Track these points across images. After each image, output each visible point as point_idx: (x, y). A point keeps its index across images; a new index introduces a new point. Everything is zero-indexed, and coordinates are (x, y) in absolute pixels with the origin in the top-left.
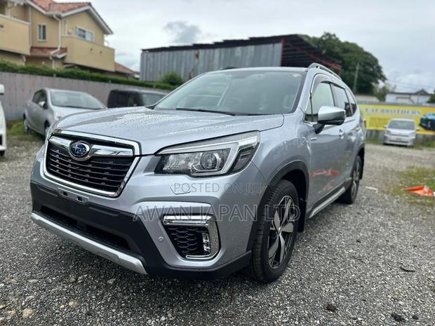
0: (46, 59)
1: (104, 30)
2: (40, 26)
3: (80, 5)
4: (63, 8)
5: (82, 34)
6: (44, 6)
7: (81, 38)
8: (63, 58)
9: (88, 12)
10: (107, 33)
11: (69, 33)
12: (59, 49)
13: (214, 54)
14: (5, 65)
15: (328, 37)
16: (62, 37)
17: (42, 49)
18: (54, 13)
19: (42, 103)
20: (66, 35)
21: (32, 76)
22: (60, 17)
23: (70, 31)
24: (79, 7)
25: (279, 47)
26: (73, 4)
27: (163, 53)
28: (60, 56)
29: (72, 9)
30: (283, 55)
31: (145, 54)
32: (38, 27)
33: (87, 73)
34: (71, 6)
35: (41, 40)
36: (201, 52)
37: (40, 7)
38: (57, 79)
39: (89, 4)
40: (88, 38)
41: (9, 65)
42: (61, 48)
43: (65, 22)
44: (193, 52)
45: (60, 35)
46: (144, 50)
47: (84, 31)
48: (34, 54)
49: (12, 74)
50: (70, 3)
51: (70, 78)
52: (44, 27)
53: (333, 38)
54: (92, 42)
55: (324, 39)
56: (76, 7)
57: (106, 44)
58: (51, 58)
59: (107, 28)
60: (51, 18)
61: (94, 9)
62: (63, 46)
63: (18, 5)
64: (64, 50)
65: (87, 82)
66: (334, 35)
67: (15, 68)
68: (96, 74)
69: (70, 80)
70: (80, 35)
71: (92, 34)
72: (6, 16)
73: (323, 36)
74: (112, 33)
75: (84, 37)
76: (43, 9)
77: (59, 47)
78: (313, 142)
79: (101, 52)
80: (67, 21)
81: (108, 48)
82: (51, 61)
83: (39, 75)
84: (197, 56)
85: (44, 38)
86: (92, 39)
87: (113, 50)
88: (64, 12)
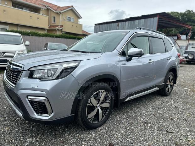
0: (55, 30)
1: (78, 17)
2: (53, 17)
3: (68, 7)
4: (62, 9)
5: (69, 19)
6: (55, 9)
7: (69, 21)
8: (61, 30)
9: (72, 10)
10: (80, 18)
11: (64, 19)
12: (60, 26)
13: (125, 24)
14: (37, 34)
15: (188, 12)
16: (61, 21)
17: (54, 26)
18: (58, 11)
19: (45, 48)
20: (63, 20)
21: (46, 38)
22: (60, 13)
23: (64, 18)
24: (68, 8)
25: (156, 19)
26: (66, 7)
27: (104, 25)
28: (60, 29)
29: (65, 9)
30: (158, 23)
31: (96, 26)
32: (52, 18)
33: (67, 35)
34: (65, 8)
35: (54, 23)
36: (120, 24)
37: (53, 9)
38: (56, 38)
39: (72, 6)
40: (72, 21)
41: (38, 34)
42: (61, 26)
43: (63, 15)
44: (116, 24)
45: (60, 20)
46: (96, 24)
47: (70, 18)
48: (50, 28)
49: (39, 37)
50: (65, 7)
51: (61, 38)
52: (55, 17)
53: (192, 12)
54: (73, 22)
55: (186, 13)
56: (67, 8)
57: (79, 23)
58: (57, 30)
59: (79, 16)
60: (57, 13)
61: (74, 8)
62: (62, 25)
63: (45, 9)
64: (62, 26)
65: (67, 39)
66: (192, 11)
67: (41, 35)
68: (72, 36)
69: (61, 39)
70: (68, 20)
71: (73, 19)
72: (40, 14)
73: (186, 12)
74: (82, 18)
75: (70, 20)
76: (54, 10)
77: (60, 25)
78: (123, 65)
79: (77, 26)
80: (63, 14)
81: (79, 24)
82: (57, 31)
83: (49, 37)
84: (118, 25)
85: (55, 22)
86: (73, 21)
87: (82, 25)
88: (62, 11)
